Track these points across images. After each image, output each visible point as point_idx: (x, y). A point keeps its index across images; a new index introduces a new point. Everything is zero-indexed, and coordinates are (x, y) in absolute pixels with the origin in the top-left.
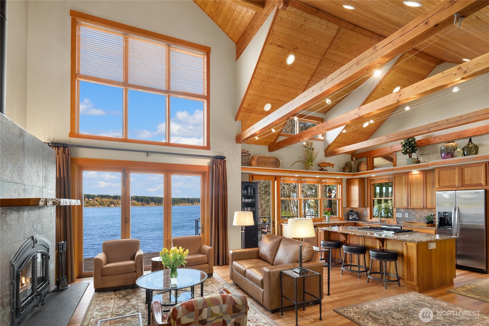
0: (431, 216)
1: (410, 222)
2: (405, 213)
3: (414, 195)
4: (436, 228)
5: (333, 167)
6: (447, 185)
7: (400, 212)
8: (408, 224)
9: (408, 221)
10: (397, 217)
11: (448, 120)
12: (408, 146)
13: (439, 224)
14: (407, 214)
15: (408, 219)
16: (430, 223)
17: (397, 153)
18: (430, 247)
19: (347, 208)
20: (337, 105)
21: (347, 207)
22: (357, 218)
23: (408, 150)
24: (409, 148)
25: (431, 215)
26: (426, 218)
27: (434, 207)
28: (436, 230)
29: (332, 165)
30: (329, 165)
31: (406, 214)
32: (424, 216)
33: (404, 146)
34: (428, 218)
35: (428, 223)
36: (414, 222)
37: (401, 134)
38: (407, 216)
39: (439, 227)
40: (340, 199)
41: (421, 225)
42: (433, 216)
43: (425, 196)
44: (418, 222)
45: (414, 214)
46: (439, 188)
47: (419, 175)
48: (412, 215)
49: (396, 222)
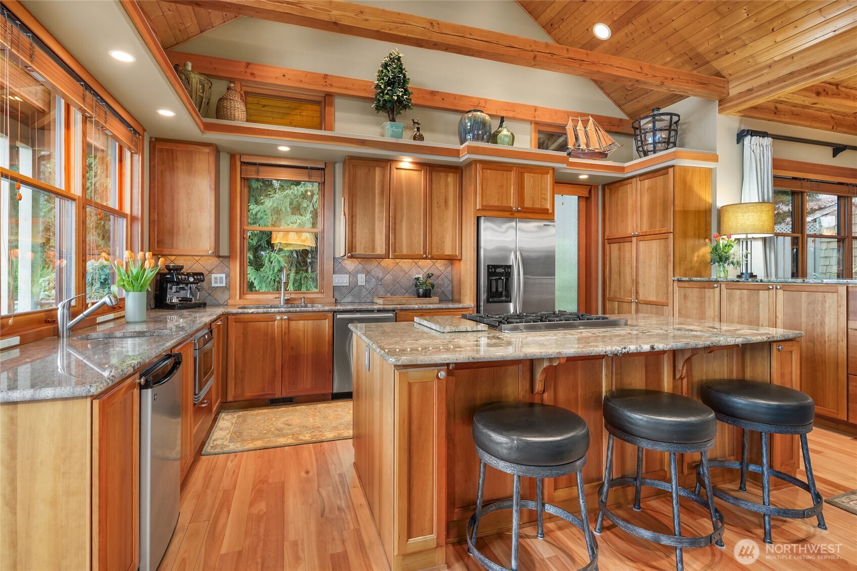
2: (358, 272)
3: (404, 223)
6: (497, 204)
7: (344, 271)
9: (364, 293)
10: (335, 284)
14: (364, 275)
15: (364, 289)
17: (336, 99)
31: (359, 275)
38: (361, 282)
39: (488, 302)
43: (429, 227)
44: (389, 294)
45: (380, 276)
46: (482, 209)
47: (416, 173)
48: (374, 279)
49: (334, 301)
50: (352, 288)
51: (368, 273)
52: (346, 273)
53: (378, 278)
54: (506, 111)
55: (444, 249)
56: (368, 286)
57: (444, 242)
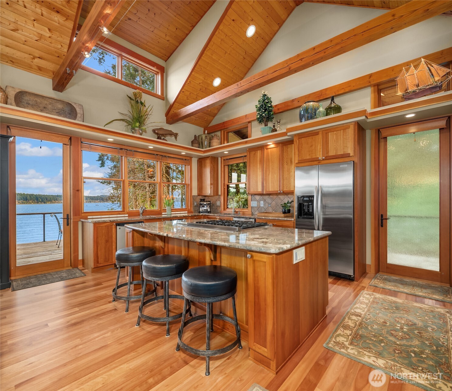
0: (288, 203)
1: (265, 212)
2: (261, 200)
3: (270, 176)
4: (295, 218)
5: (176, 138)
6: (308, 158)
7: (255, 200)
8: (263, 214)
9: (263, 210)
10: (252, 206)
11: (314, 48)
12: (263, 110)
13: (298, 213)
14: (263, 202)
15: (263, 209)
16: (286, 212)
17: (252, 123)
18: (296, 259)
19: (198, 197)
20: (180, 46)
21: (198, 195)
22: (209, 210)
23: (264, 115)
24: (265, 111)
25: (288, 201)
26: (282, 206)
27: (292, 191)
28: (295, 221)
29: (175, 135)
30: (171, 134)
31: (261, 202)
32: (280, 204)
33: (259, 110)
34: (284, 206)
35: (284, 213)
36: (270, 212)
37: (254, 79)
38: (262, 205)
39: (298, 218)
40: (188, 185)
41: (277, 215)
42: (290, 203)
43: (282, 176)
44: (274, 211)
45: (270, 202)
46: (298, 163)
47: (275, 149)
48: (267, 204)
49: (251, 213)
50: (259, 207)
51: (265, 201)
52: (256, 201)
53: (269, 203)
54: (343, 89)
55: (290, 188)
56: (264, 207)
57: (290, 184)
